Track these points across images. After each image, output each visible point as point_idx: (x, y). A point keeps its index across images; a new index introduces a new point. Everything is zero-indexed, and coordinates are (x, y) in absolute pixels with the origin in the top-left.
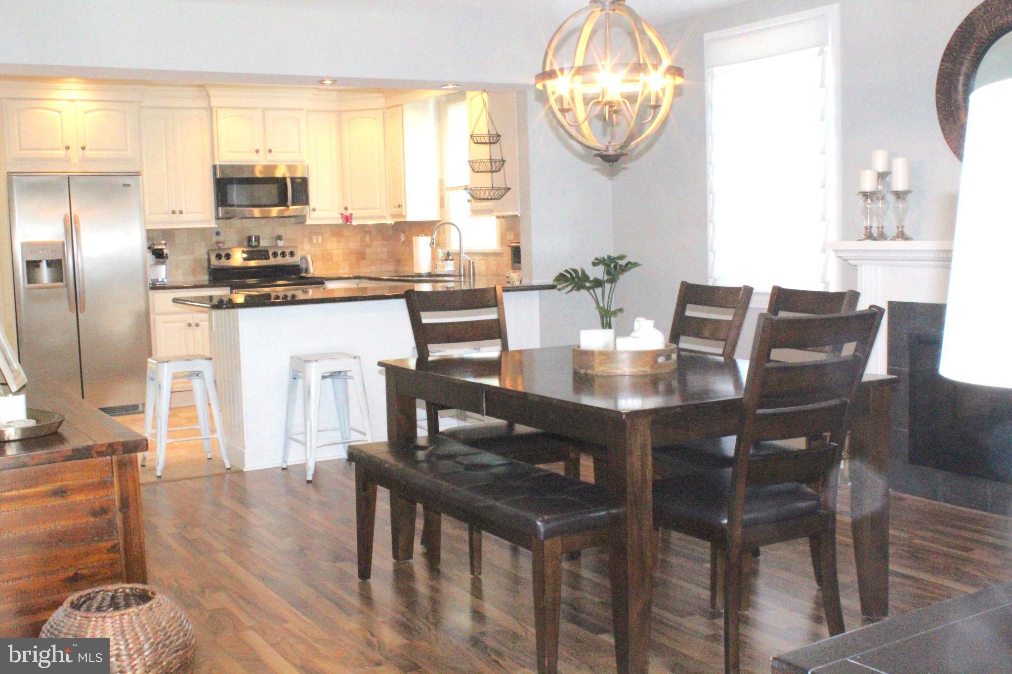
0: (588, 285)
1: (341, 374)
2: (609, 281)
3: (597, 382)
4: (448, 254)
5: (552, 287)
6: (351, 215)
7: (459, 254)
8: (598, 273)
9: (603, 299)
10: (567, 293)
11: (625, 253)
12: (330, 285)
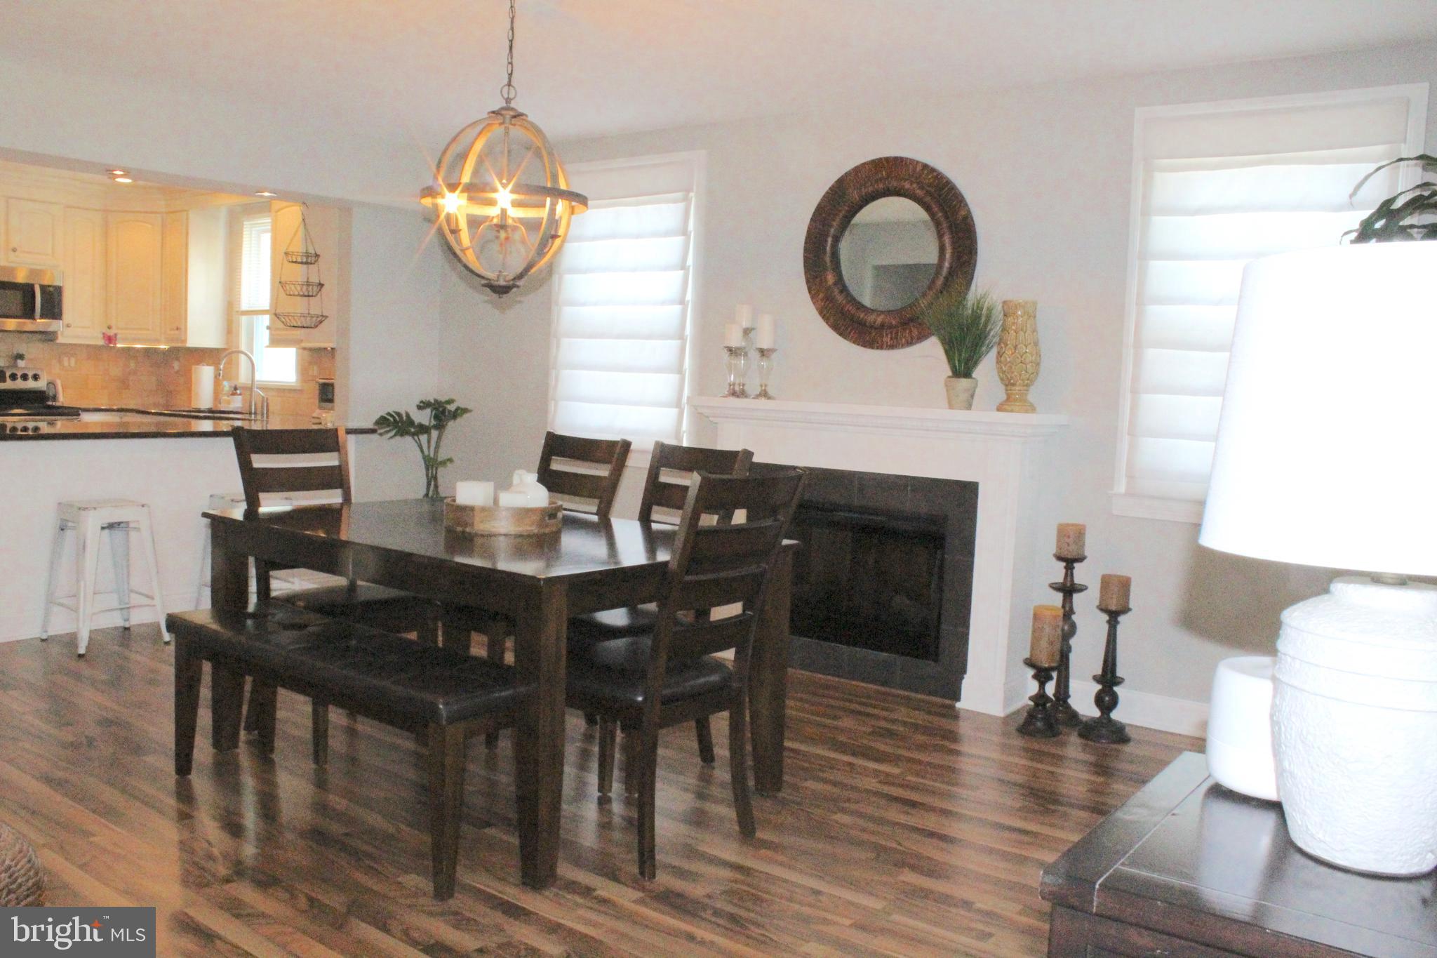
0: (413, 430)
1: (122, 525)
2: (436, 427)
3: (479, 541)
4: (236, 389)
5: (373, 431)
6: (116, 335)
7: (251, 389)
8: (424, 417)
9: (429, 447)
10: (389, 439)
11: (454, 398)
12: (86, 417)
